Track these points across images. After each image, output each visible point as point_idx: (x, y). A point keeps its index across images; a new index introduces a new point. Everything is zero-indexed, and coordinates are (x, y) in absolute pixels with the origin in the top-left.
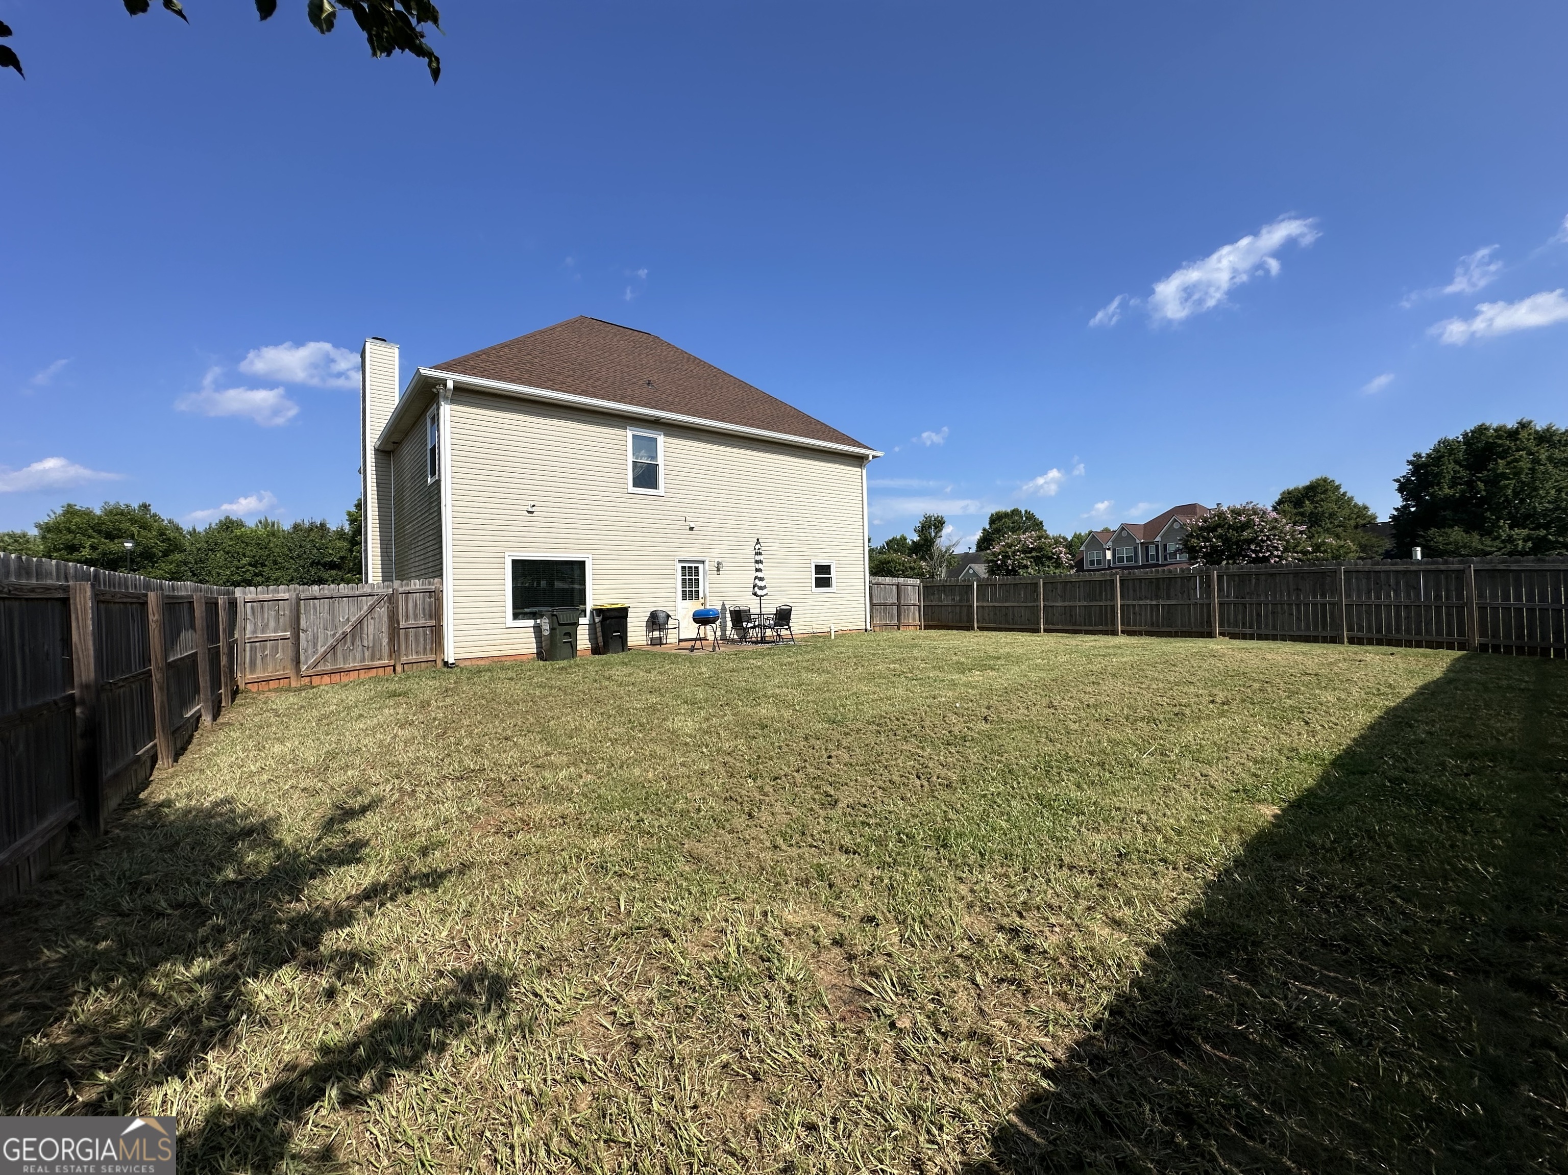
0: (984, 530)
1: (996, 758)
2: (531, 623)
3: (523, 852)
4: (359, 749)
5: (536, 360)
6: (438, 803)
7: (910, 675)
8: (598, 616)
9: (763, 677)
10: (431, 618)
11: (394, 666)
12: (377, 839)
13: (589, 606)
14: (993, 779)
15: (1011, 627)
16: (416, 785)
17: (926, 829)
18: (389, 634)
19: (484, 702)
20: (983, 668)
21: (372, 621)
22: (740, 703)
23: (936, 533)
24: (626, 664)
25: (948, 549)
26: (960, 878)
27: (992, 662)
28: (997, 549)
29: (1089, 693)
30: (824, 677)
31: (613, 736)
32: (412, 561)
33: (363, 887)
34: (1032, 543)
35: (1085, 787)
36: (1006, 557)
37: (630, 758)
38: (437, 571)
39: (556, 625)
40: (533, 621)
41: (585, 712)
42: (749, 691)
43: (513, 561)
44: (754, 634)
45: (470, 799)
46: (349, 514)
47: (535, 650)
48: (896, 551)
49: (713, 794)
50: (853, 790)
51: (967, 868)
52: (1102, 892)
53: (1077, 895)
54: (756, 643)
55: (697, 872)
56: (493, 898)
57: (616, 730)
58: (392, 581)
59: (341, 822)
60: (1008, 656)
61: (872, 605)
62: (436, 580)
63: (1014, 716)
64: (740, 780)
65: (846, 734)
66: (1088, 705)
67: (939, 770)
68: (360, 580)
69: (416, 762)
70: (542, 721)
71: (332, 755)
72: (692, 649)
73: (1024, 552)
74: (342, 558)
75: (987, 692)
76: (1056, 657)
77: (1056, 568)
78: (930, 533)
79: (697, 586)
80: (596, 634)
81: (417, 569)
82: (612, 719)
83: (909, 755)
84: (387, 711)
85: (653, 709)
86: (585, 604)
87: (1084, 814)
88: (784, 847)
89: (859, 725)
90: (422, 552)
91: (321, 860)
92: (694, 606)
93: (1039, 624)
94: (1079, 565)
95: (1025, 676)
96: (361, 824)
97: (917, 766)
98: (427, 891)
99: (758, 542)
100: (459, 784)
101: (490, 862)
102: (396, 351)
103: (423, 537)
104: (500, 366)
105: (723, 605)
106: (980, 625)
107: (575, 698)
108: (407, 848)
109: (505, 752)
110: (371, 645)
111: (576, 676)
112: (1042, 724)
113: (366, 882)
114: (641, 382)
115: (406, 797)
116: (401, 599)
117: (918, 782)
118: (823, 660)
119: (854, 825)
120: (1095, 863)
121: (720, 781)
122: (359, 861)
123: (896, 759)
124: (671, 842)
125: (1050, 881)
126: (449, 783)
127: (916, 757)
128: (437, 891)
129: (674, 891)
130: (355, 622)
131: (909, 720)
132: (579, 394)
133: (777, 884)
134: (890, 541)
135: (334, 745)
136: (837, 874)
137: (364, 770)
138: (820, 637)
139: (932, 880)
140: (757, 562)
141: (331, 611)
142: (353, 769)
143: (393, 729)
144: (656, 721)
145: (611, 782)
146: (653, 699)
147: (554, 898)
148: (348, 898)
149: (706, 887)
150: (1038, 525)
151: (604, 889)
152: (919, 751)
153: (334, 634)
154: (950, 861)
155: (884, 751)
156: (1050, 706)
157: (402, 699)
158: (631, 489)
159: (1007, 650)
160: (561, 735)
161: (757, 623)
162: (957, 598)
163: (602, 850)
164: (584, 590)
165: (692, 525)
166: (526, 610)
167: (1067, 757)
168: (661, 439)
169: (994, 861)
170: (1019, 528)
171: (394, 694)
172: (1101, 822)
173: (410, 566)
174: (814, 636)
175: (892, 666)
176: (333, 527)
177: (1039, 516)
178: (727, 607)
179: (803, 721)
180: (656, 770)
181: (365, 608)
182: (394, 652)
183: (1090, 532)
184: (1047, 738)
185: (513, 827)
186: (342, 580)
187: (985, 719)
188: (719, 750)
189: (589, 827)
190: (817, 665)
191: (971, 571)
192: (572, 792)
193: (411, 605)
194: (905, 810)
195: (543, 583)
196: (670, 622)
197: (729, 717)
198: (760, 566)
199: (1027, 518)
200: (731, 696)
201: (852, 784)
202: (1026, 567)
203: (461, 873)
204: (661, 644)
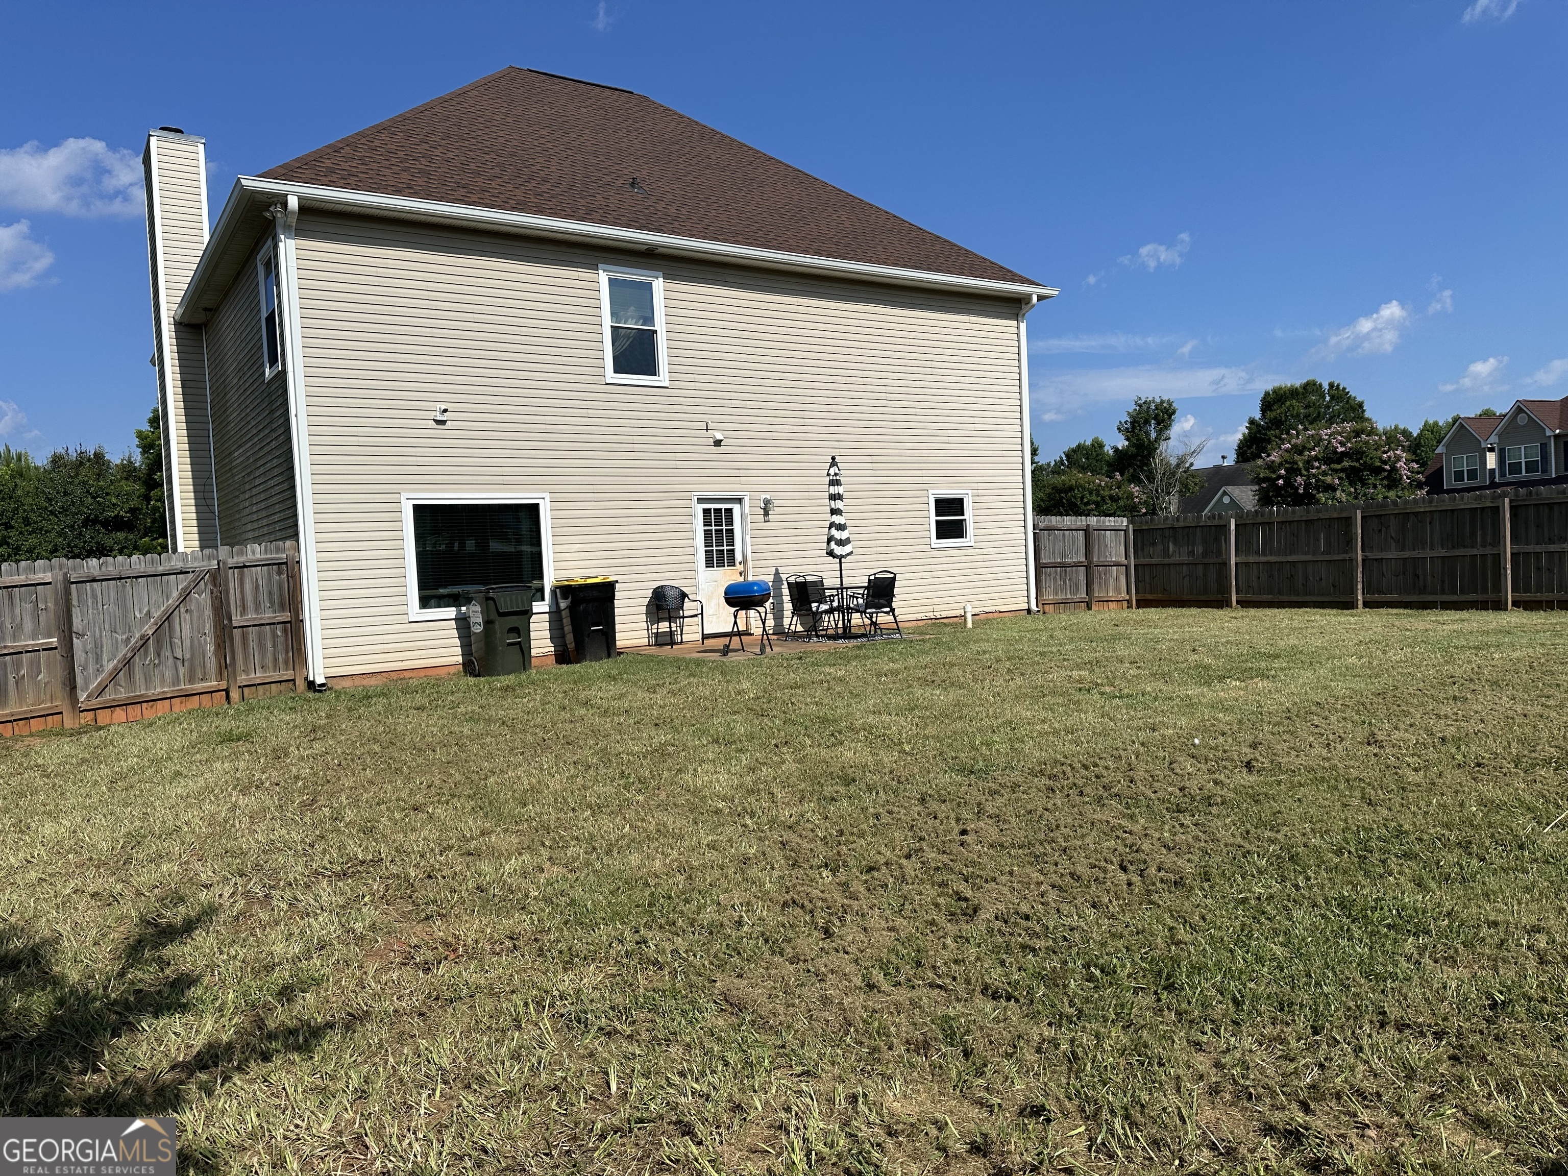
0: (1252, 422)
1: (1268, 834)
2: (451, 612)
3: (448, 994)
4: (178, 829)
5: (437, 152)
6: (308, 915)
7: (1108, 689)
8: (565, 597)
9: (847, 695)
10: (282, 608)
11: (227, 691)
12: (213, 975)
13: (550, 580)
14: (1260, 872)
15: (1300, 599)
16: (272, 887)
17: (1137, 959)
18: (217, 637)
19: (376, 748)
20: (1246, 675)
21: (188, 616)
22: (808, 742)
23: (1160, 432)
24: (615, 679)
25: (1181, 461)
26: (1198, 1044)
27: (1263, 664)
28: (1275, 457)
29: (1446, 717)
30: (953, 695)
31: (593, 800)
32: (247, 511)
33: (195, 1051)
34: (1342, 444)
35: (1433, 885)
36: (1293, 471)
37: (624, 836)
38: (291, 531)
39: (493, 616)
40: (454, 609)
41: (546, 760)
42: (824, 720)
43: (417, 508)
44: (828, 622)
45: (359, 910)
46: (140, 435)
47: (460, 659)
48: (1083, 469)
49: (765, 896)
50: (1005, 890)
51: (1208, 1027)
52: (1459, 1070)
53: (1410, 1075)
54: (835, 637)
55: (737, 1028)
56: (403, 1070)
57: (600, 789)
58: (216, 547)
59: (155, 947)
60: (1293, 653)
61: (1039, 567)
62: (288, 543)
63: (1302, 760)
64: (810, 872)
65: (992, 793)
66: (1443, 739)
67: (1163, 856)
68: (165, 548)
69: (270, 849)
70: (475, 777)
71: (135, 839)
72: (726, 651)
73: (1327, 460)
74: (132, 511)
75: (1253, 717)
76: (1385, 652)
77: (1389, 487)
78: (1148, 434)
79: (731, 542)
80: (562, 629)
81: (256, 525)
82: (592, 772)
83: (1107, 829)
84: (218, 765)
85: (661, 752)
86: (541, 577)
87: (1427, 932)
88: (885, 987)
89: (1016, 777)
90: (263, 496)
91: (128, 1007)
92: (727, 577)
93: (1353, 591)
94: (1434, 482)
95: (1325, 688)
96: (187, 949)
97: (1121, 848)
98: (296, 1057)
99: (834, 463)
100: (340, 884)
101: (396, 1011)
102: (201, 148)
103: (262, 470)
104: (375, 166)
105: (777, 574)
106: (1243, 597)
107: (529, 738)
108: (261, 990)
109: (414, 830)
110: (187, 656)
111: (531, 699)
112: (1354, 773)
113: (199, 1042)
114: (619, 182)
115: (257, 906)
116: (233, 577)
117: (1123, 877)
118: (953, 665)
119: (1008, 950)
120: (1445, 1019)
121: (776, 874)
122: (184, 1008)
123: (1083, 836)
124: (693, 977)
125: (1361, 1049)
126: (325, 883)
127: (1119, 833)
128: (311, 1058)
129: (699, 1060)
130: (160, 618)
131: (1107, 768)
132: (513, 209)
133: (874, 1050)
134: (1074, 451)
135: (137, 823)
136: (978, 1034)
137: (187, 863)
138: (946, 625)
139: (1146, 1046)
140: (833, 497)
141: (121, 603)
142: (170, 860)
143: (230, 795)
144: (666, 774)
145: (591, 878)
146: (662, 737)
147: (500, 1071)
148: (173, 1068)
149: (753, 1054)
150: (1355, 410)
151: (583, 1057)
152: (1124, 822)
153: (128, 640)
154: (1179, 1014)
155: (1062, 823)
156: (1371, 740)
157: (242, 746)
158: (611, 375)
159: (1293, 641)
160: (507, 801)
161: (835, 604)
162: (1199, 549)
163: (579, 991)
164: (539, 555)
165: (719, 436)
166: (442, 591)
167: (1400, 833)
168: (659, 285)
169: (1260, 1014)
170: (1318, 417)
171: (229, 738)
172: (1461, 948)
173: (244, 520)
174: (937, 623)
175: (1075, 673)
176: (115, 458)
177: (1356, 392)
178: (784, 577)
179: (916, 771)
180: (666, 855)
181: (175, 594)
182: (225, 667)
183: (1455, 420)
184: (1363, 798)
185: (430, 955)
186: (136, 548)
187: (1249, 765)
188: (772, 822)
189: (556, 954)
190: (942, 674)
191: (1226, 500)
192: (527, 896)
193: (248, 587)
194: (1100, 926)
195: (471, 545)
196: (687, 604)
197: (790, 766)
198: (839, 504)
199: (1332, 397)
200: (792, 729)
201: (1004, 879)
202: (1331, 488)
203: (348, 1027)
204: (672, 643)
